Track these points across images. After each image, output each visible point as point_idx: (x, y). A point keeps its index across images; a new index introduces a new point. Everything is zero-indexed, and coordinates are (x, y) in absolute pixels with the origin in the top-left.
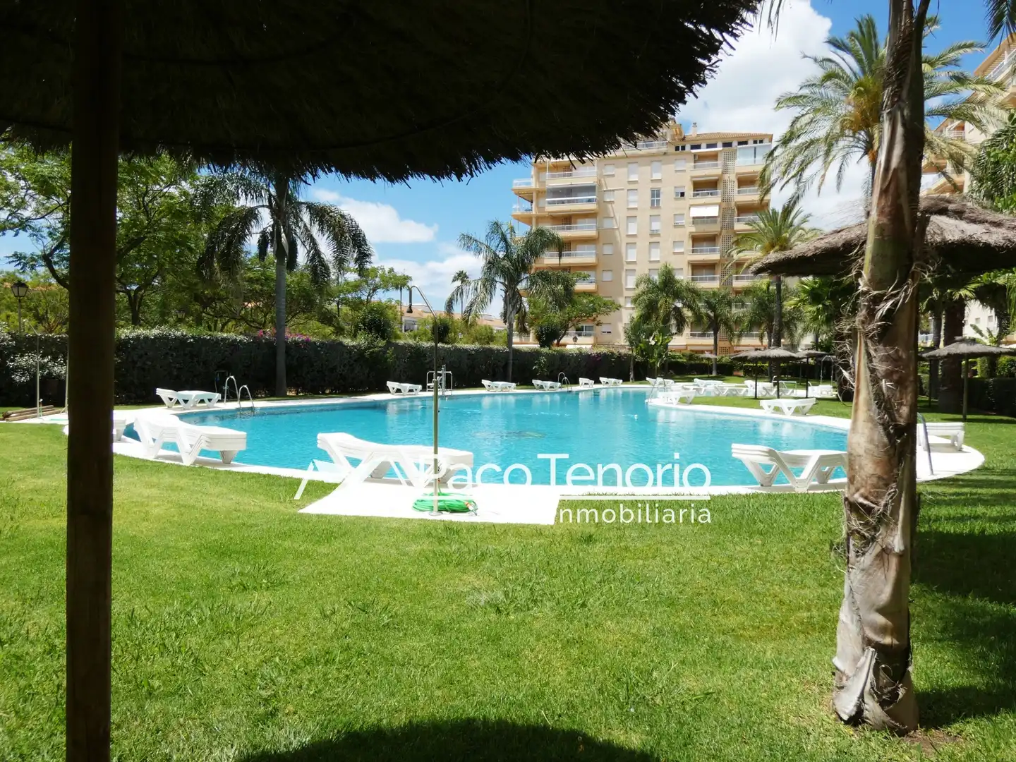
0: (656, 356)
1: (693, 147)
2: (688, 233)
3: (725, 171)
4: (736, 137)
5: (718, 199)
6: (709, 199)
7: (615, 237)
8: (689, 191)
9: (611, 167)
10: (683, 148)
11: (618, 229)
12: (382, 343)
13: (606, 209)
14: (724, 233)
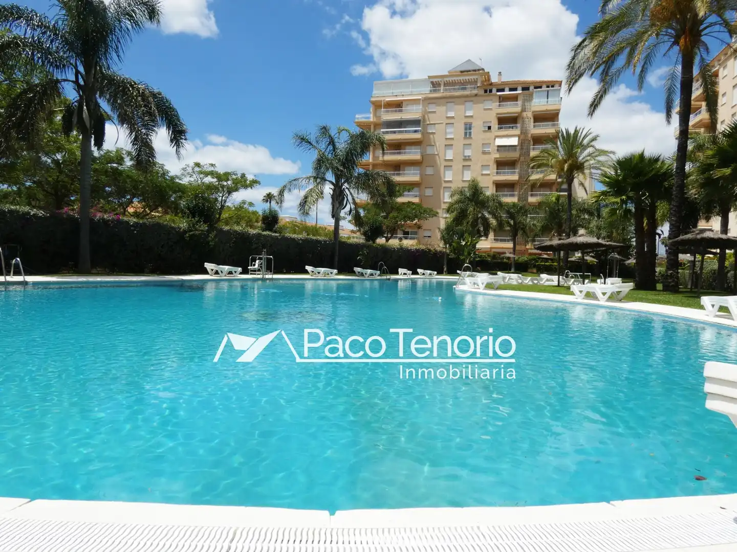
0: (466, 254)
1: (498, 90)
2: (493, 159)
3: (524, 110)
4: (533, 83)
5: (517, 132)
6: (511, 132)
7: (435, 162)
8: (495, 125)
9: (433, 106)
10: (491, 91)
11: (438, 155)
12: (205, 227)
13: (429, 139)
14: (522, 159)
